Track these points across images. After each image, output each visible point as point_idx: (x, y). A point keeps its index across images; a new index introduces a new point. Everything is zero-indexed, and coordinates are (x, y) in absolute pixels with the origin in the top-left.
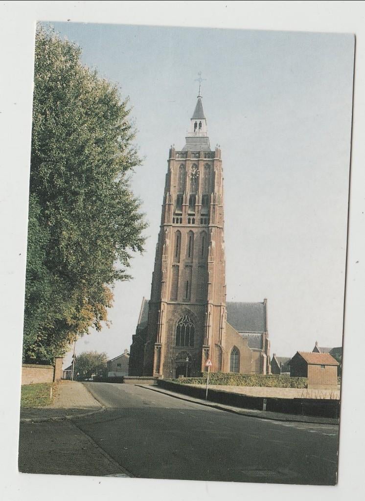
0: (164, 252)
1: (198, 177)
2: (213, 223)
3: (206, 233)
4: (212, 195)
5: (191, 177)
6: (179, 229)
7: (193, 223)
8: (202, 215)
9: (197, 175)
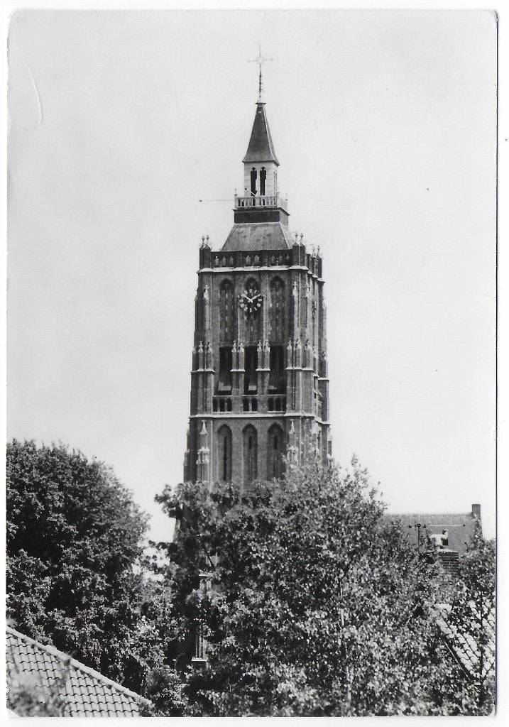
0: (199, 475)
1: (260, 309)
2: (293, 408)
3: (281, 431)
4: (290, 348)
5: (246, 309)
6: (226, 422)
7: (255, 409)
8: (270, 392)
9: (259, 305)
